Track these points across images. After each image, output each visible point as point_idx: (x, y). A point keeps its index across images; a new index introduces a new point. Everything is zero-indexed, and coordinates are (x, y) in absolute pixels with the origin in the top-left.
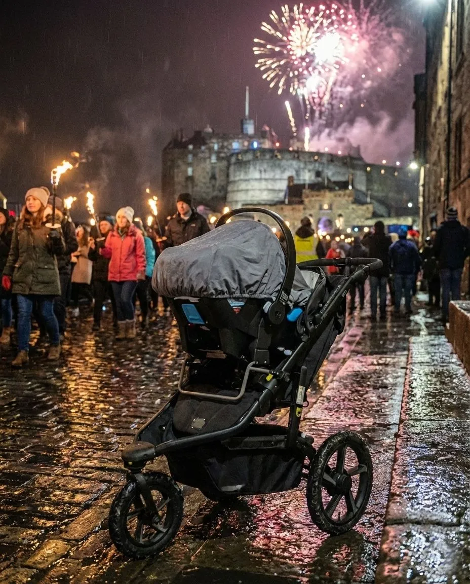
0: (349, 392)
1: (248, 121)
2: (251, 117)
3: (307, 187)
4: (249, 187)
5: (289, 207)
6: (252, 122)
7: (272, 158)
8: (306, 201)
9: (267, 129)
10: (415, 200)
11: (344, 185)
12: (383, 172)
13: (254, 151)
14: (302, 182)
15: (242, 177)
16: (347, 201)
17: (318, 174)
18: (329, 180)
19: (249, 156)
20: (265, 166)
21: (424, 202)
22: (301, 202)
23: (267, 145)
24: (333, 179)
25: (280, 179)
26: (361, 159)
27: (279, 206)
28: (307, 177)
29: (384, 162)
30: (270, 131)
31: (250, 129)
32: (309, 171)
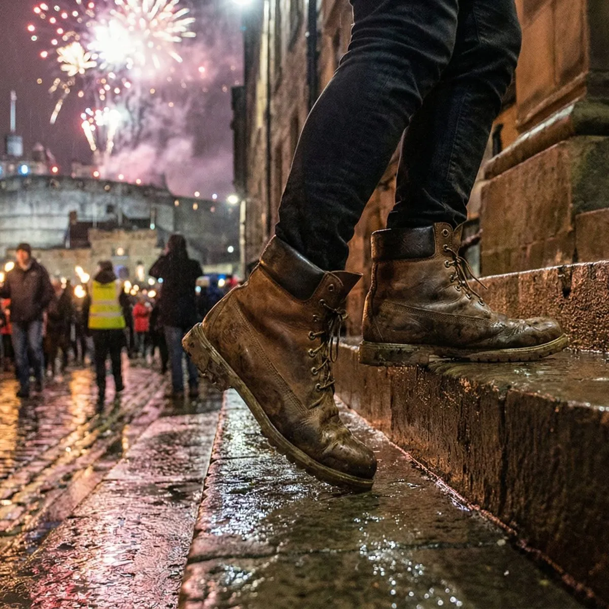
0: (154, 451)
1: (15, 138)
2: (17, 133)
3: (95, 225)
4: (17, 226)
5: (71, 253)
6: (20, 139)
7: (47, 186)
8: (94, 244)
9: (40, 148)
10: (235, 243)
11: (143, 224)
12: (195, 206)
13: (24, 177)
14: (88, 219)
15: (6, 212)
16: (149, 244)
17: (110, 209)
18: (124, 217)
19: (16, 185)
20: (37, 198)
21: (246, 245)
22: (88, 245)
23: (41, 170)
24: (130, 215)
25: (58, 215)
26: (166, 190)
27: (56, 252)
28: (95, 212)
29: (197, 194)
30: (45, 152)
31: (17, 148)
32: (99, 204)
